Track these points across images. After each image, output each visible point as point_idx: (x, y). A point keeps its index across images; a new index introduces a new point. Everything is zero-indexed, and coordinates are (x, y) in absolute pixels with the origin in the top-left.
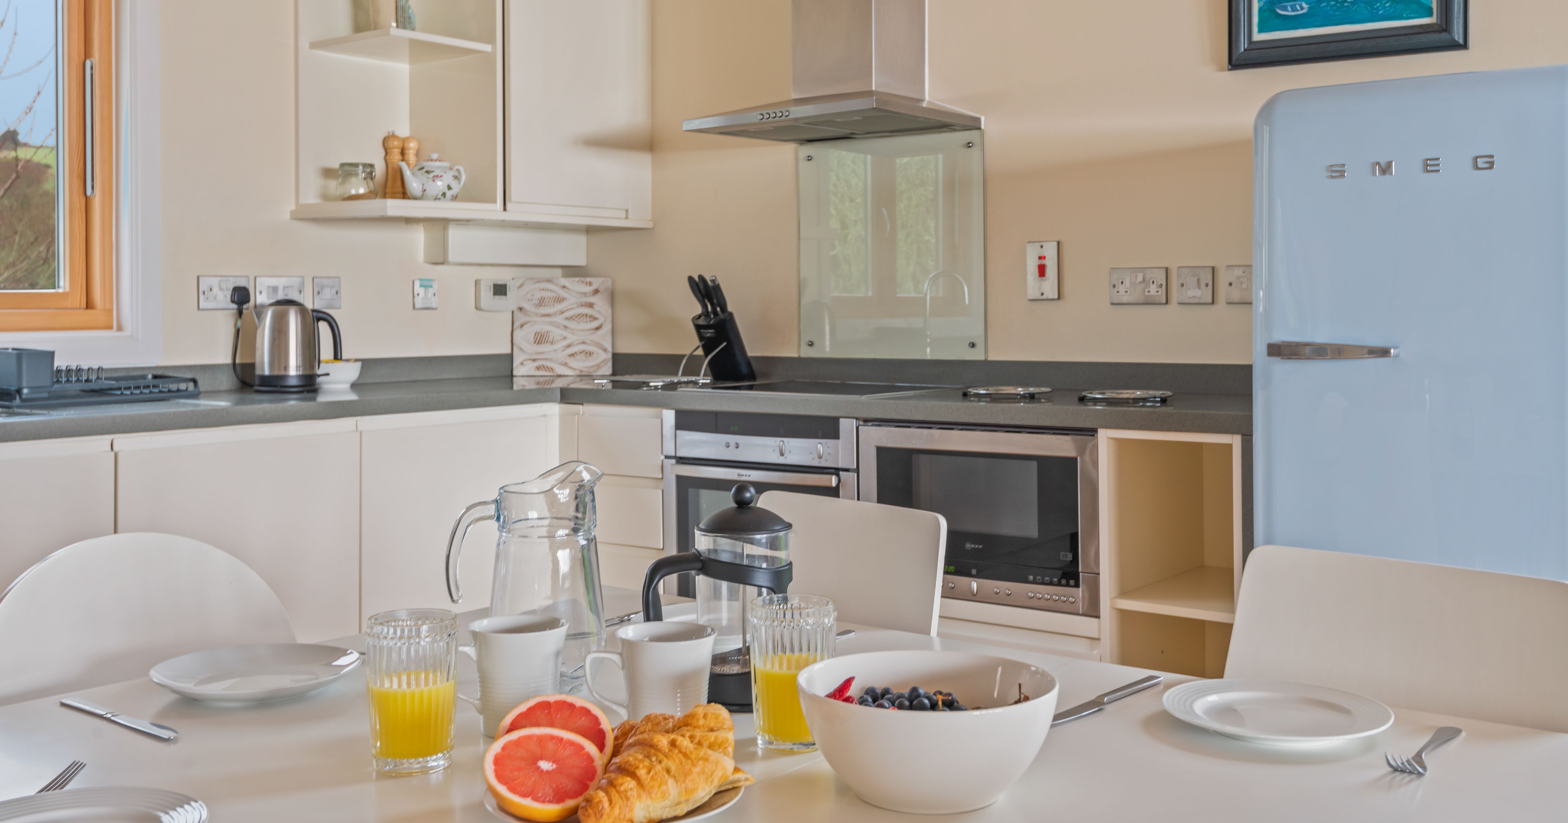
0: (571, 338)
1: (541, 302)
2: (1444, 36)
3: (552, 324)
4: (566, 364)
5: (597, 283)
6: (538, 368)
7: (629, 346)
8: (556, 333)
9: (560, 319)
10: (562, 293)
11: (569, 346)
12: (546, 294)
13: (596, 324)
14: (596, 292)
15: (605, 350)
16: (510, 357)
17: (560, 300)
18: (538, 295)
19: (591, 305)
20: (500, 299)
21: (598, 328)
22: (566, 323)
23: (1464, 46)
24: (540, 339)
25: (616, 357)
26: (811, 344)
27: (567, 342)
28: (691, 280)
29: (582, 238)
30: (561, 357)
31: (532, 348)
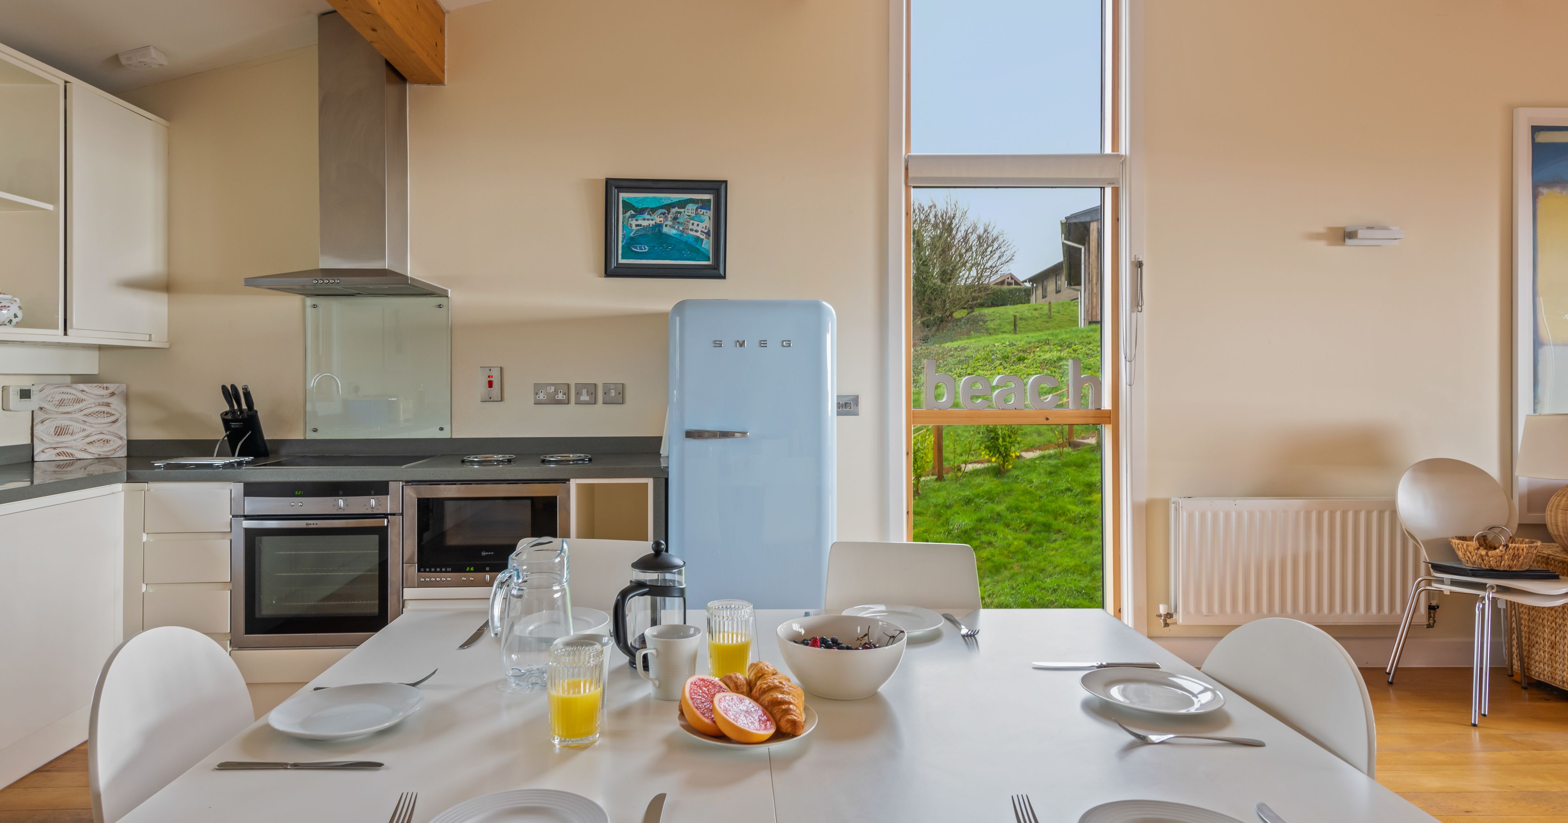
0: (89, 430)
1: (61, 403)
2: (716, 271)
3: (71, 419)
4: (85, 450)
5: (112, 387)
6: (58, 454)
7: (146, 433)
8: (75, 426)
9: (79, 416)
10: (81, 396)
11: (88, 436)
12: (65, 397)
13: (112, 418)
14: (113, 394)
15: (121, 438)
16: (32, 446)
17: (79, 401)
18: (58, 397)
19: (108, 405)
20: (25, 401)
21: (114, 422)
22: (84, 418)
23: (724, 277)
24: (60, 431)
25: (131, 444)
26: (315, 430)
27: (85, 433)
28: (224, 388)
29: (96, 354)
30: (81, 444)
31: (53, 440)
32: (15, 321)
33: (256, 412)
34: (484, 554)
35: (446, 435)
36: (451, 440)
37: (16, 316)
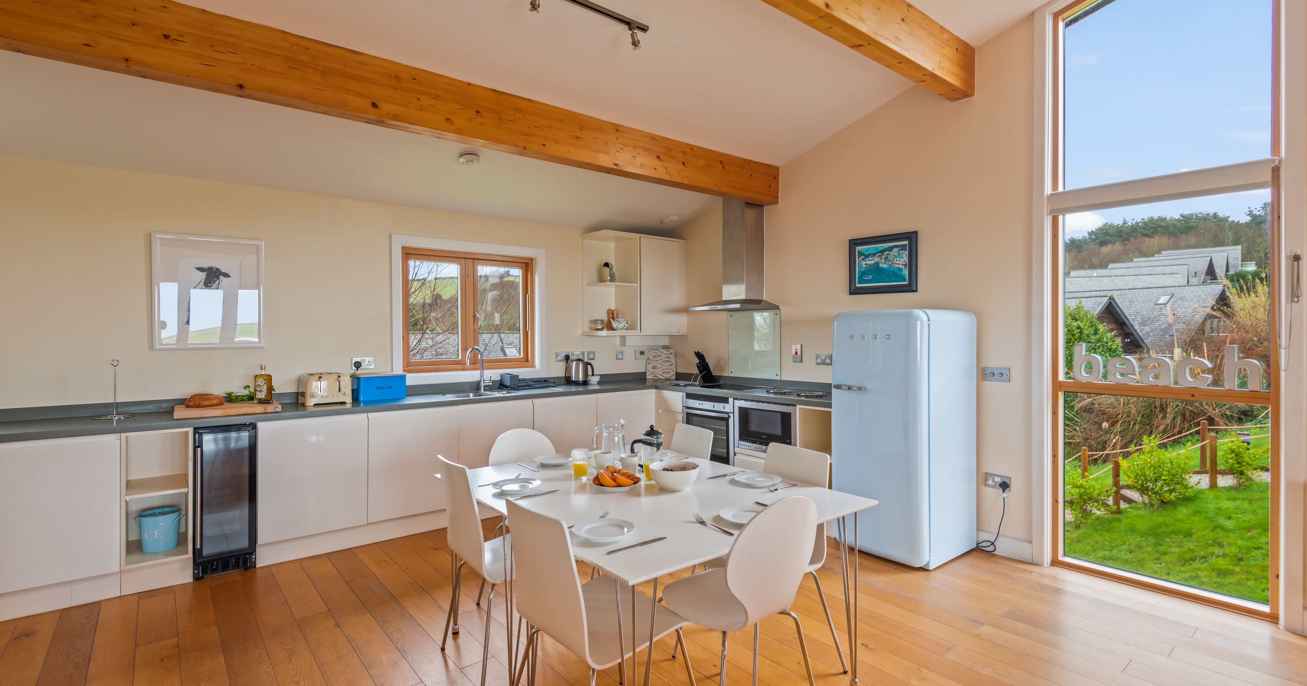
0: (664, 368)
1: (655, 357)
2: (910, 288)
3: (658, 363)
4: (662, 375)
5: (671, 351)
6: (654, 376)
7: (682, 370)
8: (659, 366)
9: (660, 362)
10: (661, 354)
11: (663, 370)
12: (656, 354)
13: (671, 363)
14: (671, 353)
15: (673, 371)
16: (646, 372)
17: (660, 356)
18: (654, 354)
19: (669, 358)
20: (642, 356)
21: (671, 365)
22: (662, 363)
23: (916, 291)
24: (654, 367)
25: (677, 373)
26: (732, 372)
27: (662, 369)
28: (695, 352)
29: (668, 337)
30: (661, 373)
31: (652, 370)
32: (624, 328)
33: (707, 363)
34: (763, 437)
35: (778, 378)
36: (781, 381)
37: (625, 326)
